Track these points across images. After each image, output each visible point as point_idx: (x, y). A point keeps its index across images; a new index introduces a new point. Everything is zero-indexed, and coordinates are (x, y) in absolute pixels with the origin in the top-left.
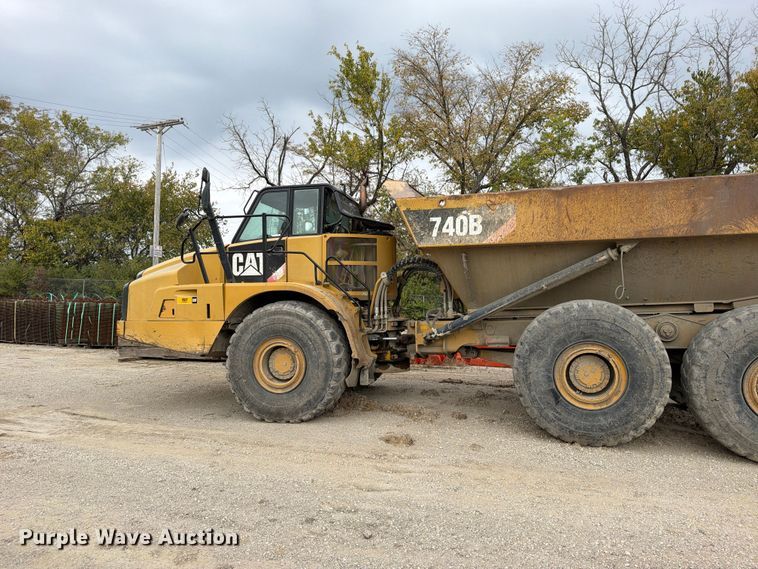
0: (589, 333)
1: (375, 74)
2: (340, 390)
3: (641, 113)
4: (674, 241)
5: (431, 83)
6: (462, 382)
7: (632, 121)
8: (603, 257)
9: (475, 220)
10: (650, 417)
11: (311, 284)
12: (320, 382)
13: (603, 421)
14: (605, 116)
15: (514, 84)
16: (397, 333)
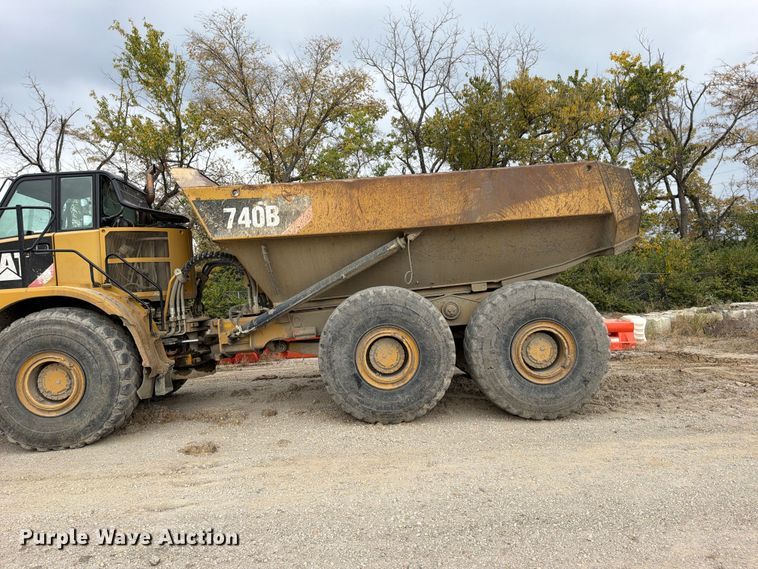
0: (384, 317)
1: (169, 56)
2: (131, 404)
3: (430, 112)
4: (451, 229)
5: (231, 70)
6: (276, 377)
7: (424, 120)
8: (392, 246)
9: (272, 211)
10: (440, 389)
11: (87, 286)
12: (104, 398)
13: (401, 399)
14: (400, 114)
15: (315, 78)
16: (200, 333)
